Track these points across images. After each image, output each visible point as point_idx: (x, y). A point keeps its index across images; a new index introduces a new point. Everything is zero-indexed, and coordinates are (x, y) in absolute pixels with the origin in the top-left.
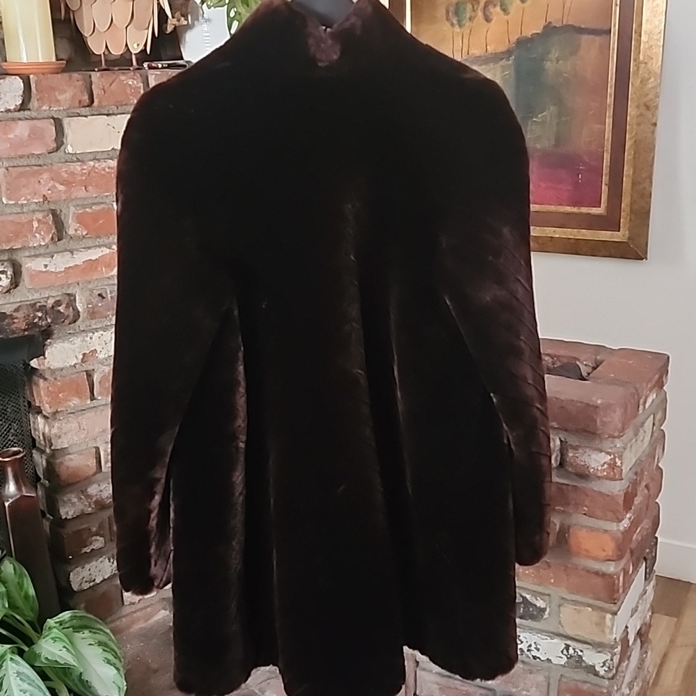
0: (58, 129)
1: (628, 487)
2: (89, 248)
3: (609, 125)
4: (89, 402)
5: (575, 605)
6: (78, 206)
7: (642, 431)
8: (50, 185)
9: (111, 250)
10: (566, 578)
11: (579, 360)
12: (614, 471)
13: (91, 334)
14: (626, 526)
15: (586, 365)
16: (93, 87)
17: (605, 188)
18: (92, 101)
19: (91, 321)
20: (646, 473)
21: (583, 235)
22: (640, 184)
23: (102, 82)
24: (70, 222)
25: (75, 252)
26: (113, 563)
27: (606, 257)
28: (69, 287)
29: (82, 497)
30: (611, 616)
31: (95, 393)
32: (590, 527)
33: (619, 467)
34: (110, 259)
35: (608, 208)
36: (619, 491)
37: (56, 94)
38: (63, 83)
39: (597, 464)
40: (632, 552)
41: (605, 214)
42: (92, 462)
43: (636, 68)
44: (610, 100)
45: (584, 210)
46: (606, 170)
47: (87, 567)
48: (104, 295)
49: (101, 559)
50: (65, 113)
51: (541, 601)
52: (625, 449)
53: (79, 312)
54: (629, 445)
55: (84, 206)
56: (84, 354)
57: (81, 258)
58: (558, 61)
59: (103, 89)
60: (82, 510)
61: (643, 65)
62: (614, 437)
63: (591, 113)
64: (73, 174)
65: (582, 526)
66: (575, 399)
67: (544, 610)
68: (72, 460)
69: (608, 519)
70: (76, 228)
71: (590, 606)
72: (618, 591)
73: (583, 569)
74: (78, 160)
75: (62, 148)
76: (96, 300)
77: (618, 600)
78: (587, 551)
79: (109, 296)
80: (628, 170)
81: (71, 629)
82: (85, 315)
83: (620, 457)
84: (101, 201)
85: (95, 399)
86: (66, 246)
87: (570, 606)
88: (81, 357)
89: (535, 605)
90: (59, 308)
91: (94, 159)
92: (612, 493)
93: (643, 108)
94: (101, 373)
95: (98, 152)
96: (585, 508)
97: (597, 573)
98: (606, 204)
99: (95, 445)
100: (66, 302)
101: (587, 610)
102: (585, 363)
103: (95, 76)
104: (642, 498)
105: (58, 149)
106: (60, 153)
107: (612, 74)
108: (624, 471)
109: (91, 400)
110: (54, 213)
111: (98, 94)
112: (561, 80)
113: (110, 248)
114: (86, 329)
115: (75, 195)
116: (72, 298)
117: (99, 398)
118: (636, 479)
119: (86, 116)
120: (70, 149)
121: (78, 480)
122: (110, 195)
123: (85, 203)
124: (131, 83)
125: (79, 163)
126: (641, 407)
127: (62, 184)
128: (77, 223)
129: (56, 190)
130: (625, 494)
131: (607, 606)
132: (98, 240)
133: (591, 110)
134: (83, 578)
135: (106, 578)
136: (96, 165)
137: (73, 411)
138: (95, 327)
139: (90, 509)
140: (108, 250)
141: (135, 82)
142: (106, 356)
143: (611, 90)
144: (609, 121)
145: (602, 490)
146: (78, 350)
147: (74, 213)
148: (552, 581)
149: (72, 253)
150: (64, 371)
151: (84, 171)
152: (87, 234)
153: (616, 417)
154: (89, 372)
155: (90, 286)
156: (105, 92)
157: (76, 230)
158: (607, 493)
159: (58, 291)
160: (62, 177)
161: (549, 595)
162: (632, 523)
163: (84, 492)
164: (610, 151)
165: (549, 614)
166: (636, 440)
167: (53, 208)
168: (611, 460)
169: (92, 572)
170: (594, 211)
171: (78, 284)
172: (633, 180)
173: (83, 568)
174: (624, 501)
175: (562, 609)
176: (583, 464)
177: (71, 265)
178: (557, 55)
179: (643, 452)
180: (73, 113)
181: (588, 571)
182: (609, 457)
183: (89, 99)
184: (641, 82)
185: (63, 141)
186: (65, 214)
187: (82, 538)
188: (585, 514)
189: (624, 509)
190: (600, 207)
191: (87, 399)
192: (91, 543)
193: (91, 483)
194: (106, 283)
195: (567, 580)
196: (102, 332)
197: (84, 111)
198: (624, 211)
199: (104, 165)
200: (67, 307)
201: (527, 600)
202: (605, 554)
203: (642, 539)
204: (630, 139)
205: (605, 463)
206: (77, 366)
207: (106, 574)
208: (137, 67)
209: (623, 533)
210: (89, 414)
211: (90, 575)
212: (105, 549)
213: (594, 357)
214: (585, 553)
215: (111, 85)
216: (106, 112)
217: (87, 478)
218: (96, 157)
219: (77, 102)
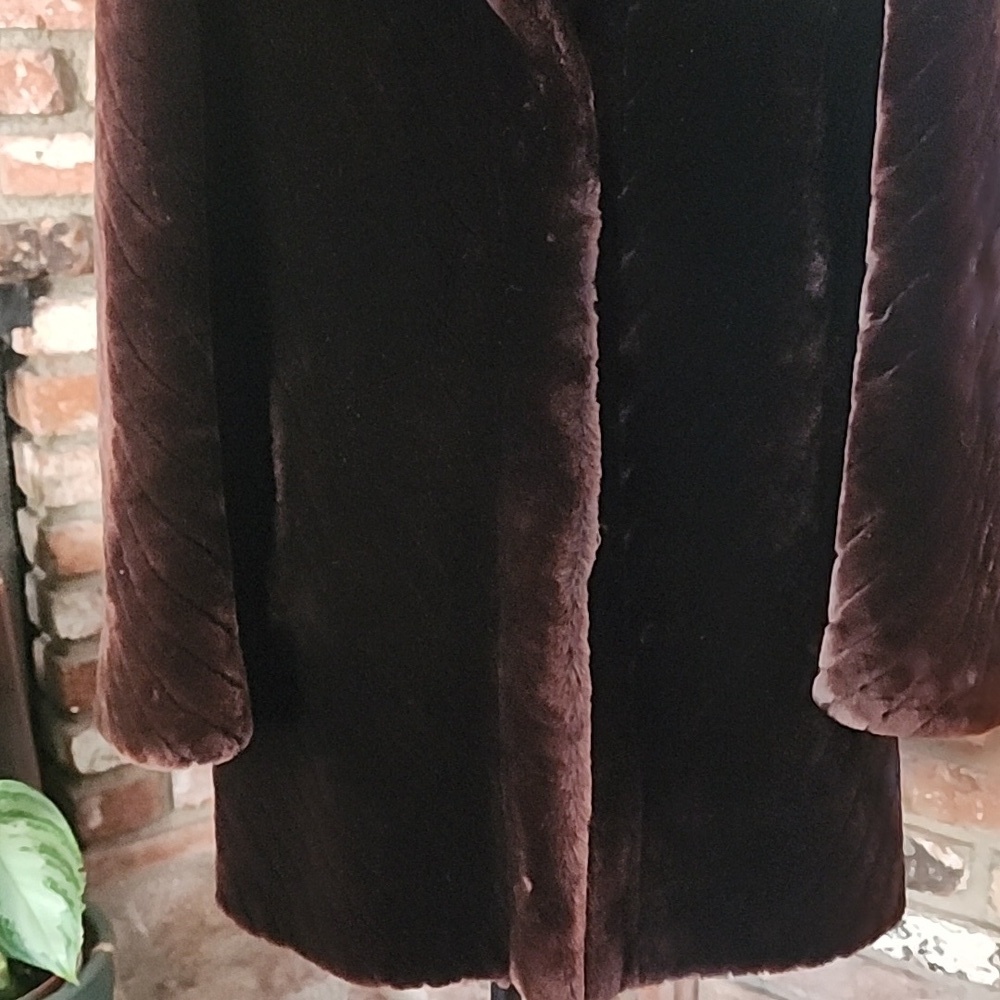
28: (84, 205)
51: (954, 856)
67: (957, 874)
68: (80, 529)
86: (81, 123)
89: (941, 864)
90: (62, 239)
100: (75, 228)
110: (58, 55)
129: (63, 10)
148: (980, 816)
150: (70, 362)
159: (64, 208)
161: (971, 845)
165: (969, 882)
167: (56, 47)
175: (995, 873)
186: (81, 62)
200: (79, 237)
201: (925, 851)
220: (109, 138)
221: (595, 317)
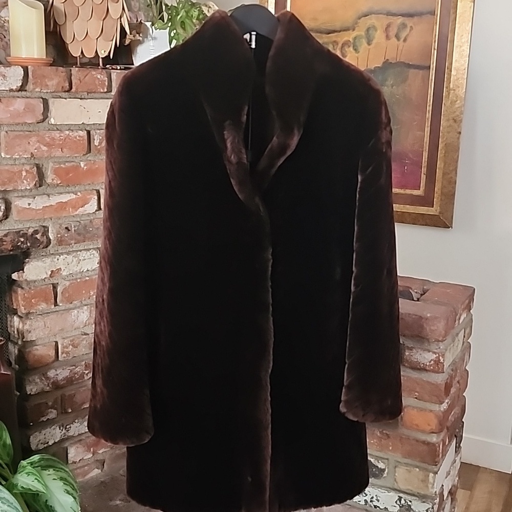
0: (45, 106)
1: (448, 379)
2: (61, 193)
3: (427, 132)
4: (53, 307)
5: (407, 467)
6: (55, 162)
7: (457, 339)
8: (36, 146)
9: (77, 196)
10: (401, 445)
11: (411, 289)
12: (438, 366)
13: (58, 256)
14: (445, 408)
15: (416, 292)
16: (72, 78)
17: (423, 177)
18: (71, 88)
19: (59, 247)
20: (458, 371)
21: (407, 209)
22: (449, 174)
23: (79, 74)
24: (48, 174)
25: (51, 196)
26: (62, 430)
27: (423, 225)
28: (44, 222)
29: (43, 378)
30: (433, 475)
31: (58, 301)
32: (420, 408)
33: (442, 363)
34: (76, 202)
35: (425, 191)
36: (442, 381)
37: (46, 80)
38: (52, 73)
39: (426, 361)
40: (448, 429)
41: (424, 195)
42: (52, 353)
43: (447, 93)
44: (429, 115)
45: (408, 192)
46: (424, 164)
47: (43, 432)
48: (70, 229)
49: (53, 427)
50: (51, 95)
51: (382, 464)
52: (446, 350)
53: (50, 240)
54: (449, 348)
55: (60, 163)
56: (52, 271)
57: (55, 200)
58: (392, 87)
59: (80, 80)
60: (43, 389)
61: (452, 91)
62: (439, 341)
63: (415, 123)
64: (53, 139)
65: (413, 407)
66: (411, 313)
67: (383, 470)
68: (37, 350)
69: (433, 401)
70: (53, 178)
71: (417, 467)
72: (439, 456)
73: (414, 439)
74: (58, 130)
75: (47, 120)
76: (63, 231)
77: (439, 463)
78: (417, 425)
79: (73, 229)
80: (440, 164)
81: (40, 468)
82: (55, 242)
83: (443, 356)
84: (72, 160)
85: (57, 305)
86: (45, 191)
87: (403, 467)
88: (50, 273)
89: (377, 467)
90: (36, 236)
91: (69, 130)
92: (437, 382)
93: (451, 122)
94: (63, 286)
95: (72, 125)
96: (416, 394)
97: (424, 442)
98: (424, 188)
99: (55, 340)
100: (42, 231)
101: (416, 470)
102: (415, 291)
103: (74, 70)
104: (455, 390)
105: (44, 120)
106: (45, 124)
107: (430, 97)
108: (445, 366)
109: (55, 306)
110: (38, 166)
111: (76, 83)
112: (394, 100)
113: (76, 194)
114: (54, 252)
115: (54, 154)
116: (46, 229)
117: (61, 305)
118: (452, 374)
119: (65, 99)
120: (52, 121)
121: (41, 365)
122: (78, 156)
123: (60, 161)
124: (99, 77)
125: (58, 132)
126: (457, 322)
127: (45, 146)
128: (54, 174)
129: (40, 150)
130: (446, 384)
131: (430, 467)
132: (68, 188)
133: (415, 121)
134: (40, 440)
135: (56, 441)
136: (71, 134)
137: (41, 313)
138: (61, 252)
139: (48, 388)
140: (75, 196)
141: (102, 77)
142: (68, 273)
143: (430, 108)
144: (427, 130)
145: (429, 380)
146: (48, 268)
147: (52, 167)
148: (391, 448)
149: (49, 196)
150: (36, 283)
151: (62, 138)
152: (60, 183)
153: (440, 326)
154: (55, 285)
155: (60, 222)
156: (80, 82)
157: (53, 180)
158: (433, 382)
159: (37, 223)
160: (46, 140)
161: (387, 459)
162: (449, 406)
163: (45, 375)
164: (427, 150)
165: (387, 473)
166: (454, 345)
167: (37, 163)
168: (436, 358)
169: (46, 436)
170: (416, 192)
171: (51, 219)
172: (443, 171)
173: (40, 433)
174: (445, 388)
175: (397, 469)
176: (416, 360)
177: (47, 205)
178: (392, 82)
179: (457, 355)
180: (56, 95)
181: (417, 441)
182: (435, 356)
183: (69, 86)
184: (451, 103)
185: (48, 115)
186: (45, 168)
187: (41, 410)
188: (416, 398)
189: (445, 395)
190: (420, 190)
191: (52, 304)
192: (47, 414)
193: (50, 369)
194: (71, 220)
195: (402, 447)
196: (66, 256)
197: (64, 95)
198: (436, 193)
199: (76, 134)
200: (43, 235)
201: (372, 462)
202: (430, 428)
203: (454, 421)
204: (442, 143)
205: (432, 360)
206: (46, 280)
207: (57, 438)
208: (103, 67)
209: (443, 413)
210: (52, 316)
211: (45, 438)
212: (57, 419)
213: (422, 287)
214: (415, 427)
215: (85, 77)
216: (80, 97)
217: (48, 364)
218: (70, 128)
219: (61, 88)
220: (113, 235)
221: (270, 290)
